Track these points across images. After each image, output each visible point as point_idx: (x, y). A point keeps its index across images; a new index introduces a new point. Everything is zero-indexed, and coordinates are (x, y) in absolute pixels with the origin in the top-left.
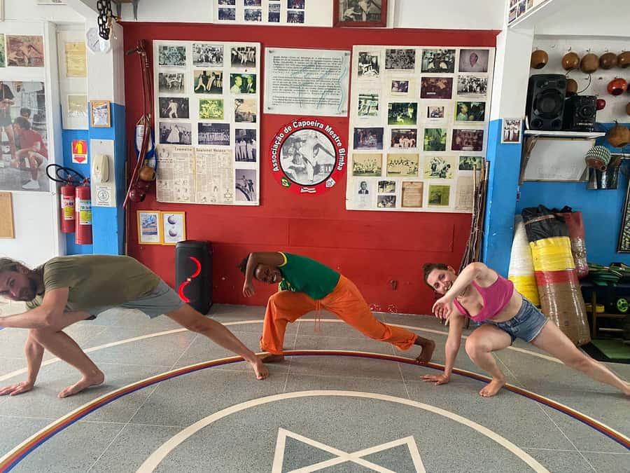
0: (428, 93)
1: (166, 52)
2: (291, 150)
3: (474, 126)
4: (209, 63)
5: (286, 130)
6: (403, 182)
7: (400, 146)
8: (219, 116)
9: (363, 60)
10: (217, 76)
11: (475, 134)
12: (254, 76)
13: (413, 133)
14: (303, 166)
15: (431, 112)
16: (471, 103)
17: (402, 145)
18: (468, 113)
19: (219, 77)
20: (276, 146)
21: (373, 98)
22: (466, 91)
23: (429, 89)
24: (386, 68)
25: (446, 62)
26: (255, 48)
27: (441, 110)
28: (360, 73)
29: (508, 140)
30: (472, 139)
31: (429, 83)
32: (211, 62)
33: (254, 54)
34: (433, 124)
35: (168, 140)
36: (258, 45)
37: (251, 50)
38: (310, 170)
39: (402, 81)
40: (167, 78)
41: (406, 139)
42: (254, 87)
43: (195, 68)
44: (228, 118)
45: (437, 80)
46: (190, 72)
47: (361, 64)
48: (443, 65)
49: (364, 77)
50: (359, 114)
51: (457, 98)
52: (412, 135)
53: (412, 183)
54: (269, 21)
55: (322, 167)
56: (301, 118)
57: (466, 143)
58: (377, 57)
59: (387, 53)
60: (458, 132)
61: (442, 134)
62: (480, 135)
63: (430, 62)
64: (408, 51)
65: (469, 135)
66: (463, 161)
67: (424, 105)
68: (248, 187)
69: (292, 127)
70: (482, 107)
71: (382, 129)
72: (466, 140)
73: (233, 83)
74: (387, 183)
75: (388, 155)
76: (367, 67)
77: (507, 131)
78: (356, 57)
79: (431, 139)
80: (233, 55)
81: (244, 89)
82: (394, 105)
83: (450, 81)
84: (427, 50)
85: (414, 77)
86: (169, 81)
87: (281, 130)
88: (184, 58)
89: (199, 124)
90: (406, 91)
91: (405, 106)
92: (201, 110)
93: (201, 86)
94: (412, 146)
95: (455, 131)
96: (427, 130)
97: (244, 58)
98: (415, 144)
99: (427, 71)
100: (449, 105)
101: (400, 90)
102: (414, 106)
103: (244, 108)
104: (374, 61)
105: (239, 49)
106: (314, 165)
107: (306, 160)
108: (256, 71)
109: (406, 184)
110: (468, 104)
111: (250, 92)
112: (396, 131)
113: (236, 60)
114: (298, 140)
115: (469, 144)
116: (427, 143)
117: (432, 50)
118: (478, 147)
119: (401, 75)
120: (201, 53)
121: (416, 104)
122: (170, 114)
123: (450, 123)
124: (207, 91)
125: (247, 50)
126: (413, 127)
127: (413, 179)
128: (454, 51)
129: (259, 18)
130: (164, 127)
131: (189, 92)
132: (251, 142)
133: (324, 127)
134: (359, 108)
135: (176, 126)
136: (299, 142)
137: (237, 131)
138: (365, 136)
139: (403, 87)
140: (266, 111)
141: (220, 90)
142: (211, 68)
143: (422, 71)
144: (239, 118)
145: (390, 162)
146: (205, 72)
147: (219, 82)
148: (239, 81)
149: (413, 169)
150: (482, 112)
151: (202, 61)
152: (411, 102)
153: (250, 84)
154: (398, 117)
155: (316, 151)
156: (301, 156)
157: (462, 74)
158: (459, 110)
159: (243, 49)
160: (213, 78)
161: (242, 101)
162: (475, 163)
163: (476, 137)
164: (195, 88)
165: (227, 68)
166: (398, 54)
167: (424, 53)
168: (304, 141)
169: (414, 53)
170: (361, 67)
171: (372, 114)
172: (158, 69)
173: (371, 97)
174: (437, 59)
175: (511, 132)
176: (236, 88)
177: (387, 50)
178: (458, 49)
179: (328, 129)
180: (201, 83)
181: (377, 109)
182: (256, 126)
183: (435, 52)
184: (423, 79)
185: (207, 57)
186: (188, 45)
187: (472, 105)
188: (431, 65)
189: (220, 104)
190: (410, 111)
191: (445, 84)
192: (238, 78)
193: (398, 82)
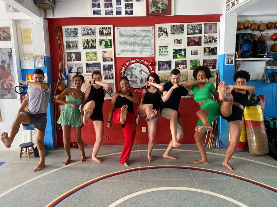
0: (191, 44)
1: (69, 31)
2: (129, 73)
3: (212, 58)
5: (127, 64)
7: (179, 68)
8: (95, 59)
9: (160, 30)
10: (93, 41)
11: (213, 61)
12: (111, 40)
13: (185, 62)
14: (136, 80)
15: (192, 53)
16: (210, 47)
17: (180, 68)
18: (209, 52)
19: (94, 41)
20: (122, 71)
21: (166, 47)
22: (208, 42)
23: (191, 42)
24: (171, 34)
25: (198, 29)
26: (110, 27)
27: (197, 51)
28: (159, 36)
29: (228, 63)
31: (191, 39)
32: (90, 34)
33: (110, 30)
34: (194, 57)
35: (72, 72)
36: (111, 26)
37: (108, 28)
38: (139, 82)
39: (179, 39)
40: (70, 43)
41: (182, 65)
42: (111, 45)
43: (83, 38)
44: (100, 60)
46: (80, 40)
47: (159, 32)
48: (197, 31)
49: (161, 38)
50: (160, 55)
51: (204, 45)
52: (184, 63)
54: (117, 15)
55: (144, 80)
56: (133, 58)
57: (209, 65)
58: (167, 29)
59: (171, 27)
61: (198, 62)
62: (215, 61)
63: (191, 30)
64: (180, 25)
65: (210, 62)
67: (189, 49)
68: (110, 91)
69: (129, 62)
70: (215, 49)
71: (171, 61)
72: (209, 64)
73: (101, 44)
76: (163, 33)
77: (228, 59)
78: (157, 29)
79: (193, 64)
80: (100, 31)
81: (106, 46)
82: (175, 50)
83: (200, 38)
84: (189, 24)
85: (184, 37)
86: (71, 44)
87: (124, 64)
88: (77, 33)
89: (86, 63)
90: (181, 43)
91: (181, 50)
92: (87, 57)
93: (86, 46)
94: (185, 68)
95: (204, 60)
96: (191, 61)
97: (105, 32)
98: (186, 67)
99: (190, 34)
100: (200, 49)
101: (178, 43)
102: (185, 50)
103: (106, 55)
104: (165, 31)
105: (103, 28)
106: (140, 79)
108: (111, 38)
110: (209, 48)
111: (109, 48)
112: (177, 62)
113: (102, 33)
114: (132, 68)
116: (191, 66)
117: (191, 24)
118: (214, 67)
119: (178, 36)
120: (85, 31)
121: (186, 49)
122: (72, 60)
123: (201, 57)
124: (89, 48)
125: (107, 28)
126: (185, 59)
129: (112, 14)
130: (70, 66)
131: (80, 49)
132: (111, 70)
133: (144, 62)
134: (160, 52)
135: (75, 65)
136: (133, 69)
137: (104, 66)
138: (163, 65)
139: (179, 42)
140: (117, 56)
141: (95, 47)
142: (90, 38)
143: (188, 34)
144: (105, 60)
146: (87, 39)
147: (94, 44)
148: (104, 43)
149: (186, 78)
150: (216, 51)
151: (86, 34)
152: (183, 48)
153: (109, 44)
154: (178, 56)
155: (141, 73)
156: (134, 76)
157: (206, 35)
158: (205, 51)
159: (105, 28)
160: (91, 42)
161: (105, 52)
163: (213, 63)
164: (83, 47)
165: (98, 37)
166: (176, 26)
167: (188, 26)
168: (135, 69)
169: (183, 26)
171: (166, 55)
172: (65, 39)
173: (165, 47)
174: (194, 29)
175: (230, 60)
176: (103, 46)
177: (171, 25)
178: (203, 23)
179: (146, 62)
180: (86, 44)
181: (168, 52)
182: (113, 63)
183: (193, 25)
184: (188, 38)
185: (88, 33)
186: (79, 27)
187: (211, 48)
188: (192, 31)
189: (95, 53)
190: (183, 53)
191: (198, 39)
193: (177, 40)
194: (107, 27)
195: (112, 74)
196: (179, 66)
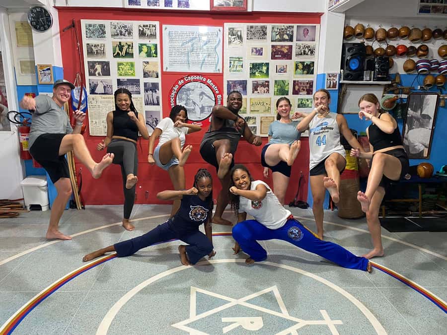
0: (276, 56)
1: (91, 28)
2: (184, 96)
3: (307, 78)
4: (123, 36)
6: (261, 117)
7: (258, 93)
8: (132, 74)
9: (231, 33)
10: (129, 46)
11: (307, 83)
12: (156, 46)
13: (267, 83)
14: (193, 108)
15: (278, 69)
16: (304, 62)
17: (260, 92)
18: (303, 69)
19: (130, 46)
20: (173, 94)
21: (239, 59)
22: (301, 54)
23: (277, 53)
24: (247, 39)
25: (288, 34)
26: (155, 25)
27: (285, 67)
28: (230, 42)
29: (330, 87)
30: (306, 87)
31: (277, 49)
32: (124, 35)
33: (155, 30)
34: (280, 77)
35: (96, 92)
36: (157, 23)
37: (152, 26)
38: (198, 110)
39: (259, 47)
40: (93, 47)
41: (262, 88)
42: (156, 53)
43: (113, 40)
44: (139, 75)
45: (282, 47)
46: (109, 43)
47: (230, 36)
48: (286, 37)
49: (232, 45)
50: (230, 71)
51: (295, 59)
52: (266, 85)
53: (267, 117)
54: (165, 6)
55: (206, 108)
56: (190, 74)
57: (302, 89)
58: (241, 31)
59: (248, 28)
60: (296, 82)
61: (286, 84)
62: (311, 84)
63: (277, 35)
64: (262, 27)
65: (304, 84)
66: (300, 102)
67: (274, 64)
68: (154, 123)
69: (184, 81)
70: (312, 65)
71: (246, 81)
72: (302, 88)
74: (251, 118)
75: (251, 99)
76: (235, 38)
77: (329, 81)
78: (227, 32)
79: (279, 87)
80: (140, 30)
81: (149, 55)
82: (253, 64)
83: (291, 47)
84: (275, 26)
85: (267, 45)
86: (94, 49)
87: (177, 83)
88: (104, 33)
89: (118, 79)
90: (261, 54)
91: (261, 65)
92: (119, 69)
93: (118, 53)
94: (266, 92)
95: (294, 82)
96: (276, 81)
97: (148, 32)
98: (268, 91)
99: (275, 41)
100: (290, 64)
101: (257, 54)
102: (267, 64)
103: (149, 68)
104: (239, 34)
105: (144, 26)
106: (201, 106)
107: (195, 103)
108: (157, 41)
109: (263, 118)
110: (303, 63)
111: (153, 57)
112: (256, 83)
113: (142, 34)
114: (189, 90)
115: (304, 90)
116: (276, 90)
117: (278, 26)
118: (309, 92)
119: (258, 44)
120: (117, 29)
121: (268, 63)
122: (97, 73)
123: (291, 76)
124: (123, 56)
125: (150, 27)
126: (267, 79)
127: (268, 115)
128: (293, 27)
129: (158, 4)
130: (93, 83)
131: (109, 57)
132: (156, 92)
133: (207, 80)
134: (230, 67)
135: (101, 81)
136: (190, 90)
137: (145, 84)
138: (235, 86)
139: (259, 52)
140: (164, 70)
141: (131, 55)
142: (124, 40)
143: (272, 41)
144: (146, 75)
145: (252, 104)
146: (120, 43)
148: (145, 49)
149: (267, 108)
150: (312, 68)
151: (117, 35)
152: (265, 62)
153: (153, 51)
154: (257, 73)
155: (201, 97)
156: (191, 101)
157: (298, 42)
158: (297, 67)
159: (147, 26)
160: (126, 47)
161: (148, 63)
162: (308, 103)
163: (308, 85)
164: (114, 54)
165: (135, 40)
166: (255, 29)
167: (273, 28)
168: (193, 90)
169: (266, 28)
170: (230, 38)
171: (239, 71)
172: (85, 41)
174: (281, 33)
175: (332, 82)
176: (143, 54)
177: (248, 26)
178: (295, 25)
179: (209, 81)
180: (117, 50)
181: (242, 67)
182: (159, 81)
183: (279, 28)
184: (273, 46)
185: (121, 32)
186: (107, 23)
187: (305, 64)
188: (278, 37)
189: (132, 65)
190: (264, 68)
191: (287, 49)
192: (144, 47)
193: (256, 48)
194: (150, 25)
195: (158, 98)
196: (258, 88)
